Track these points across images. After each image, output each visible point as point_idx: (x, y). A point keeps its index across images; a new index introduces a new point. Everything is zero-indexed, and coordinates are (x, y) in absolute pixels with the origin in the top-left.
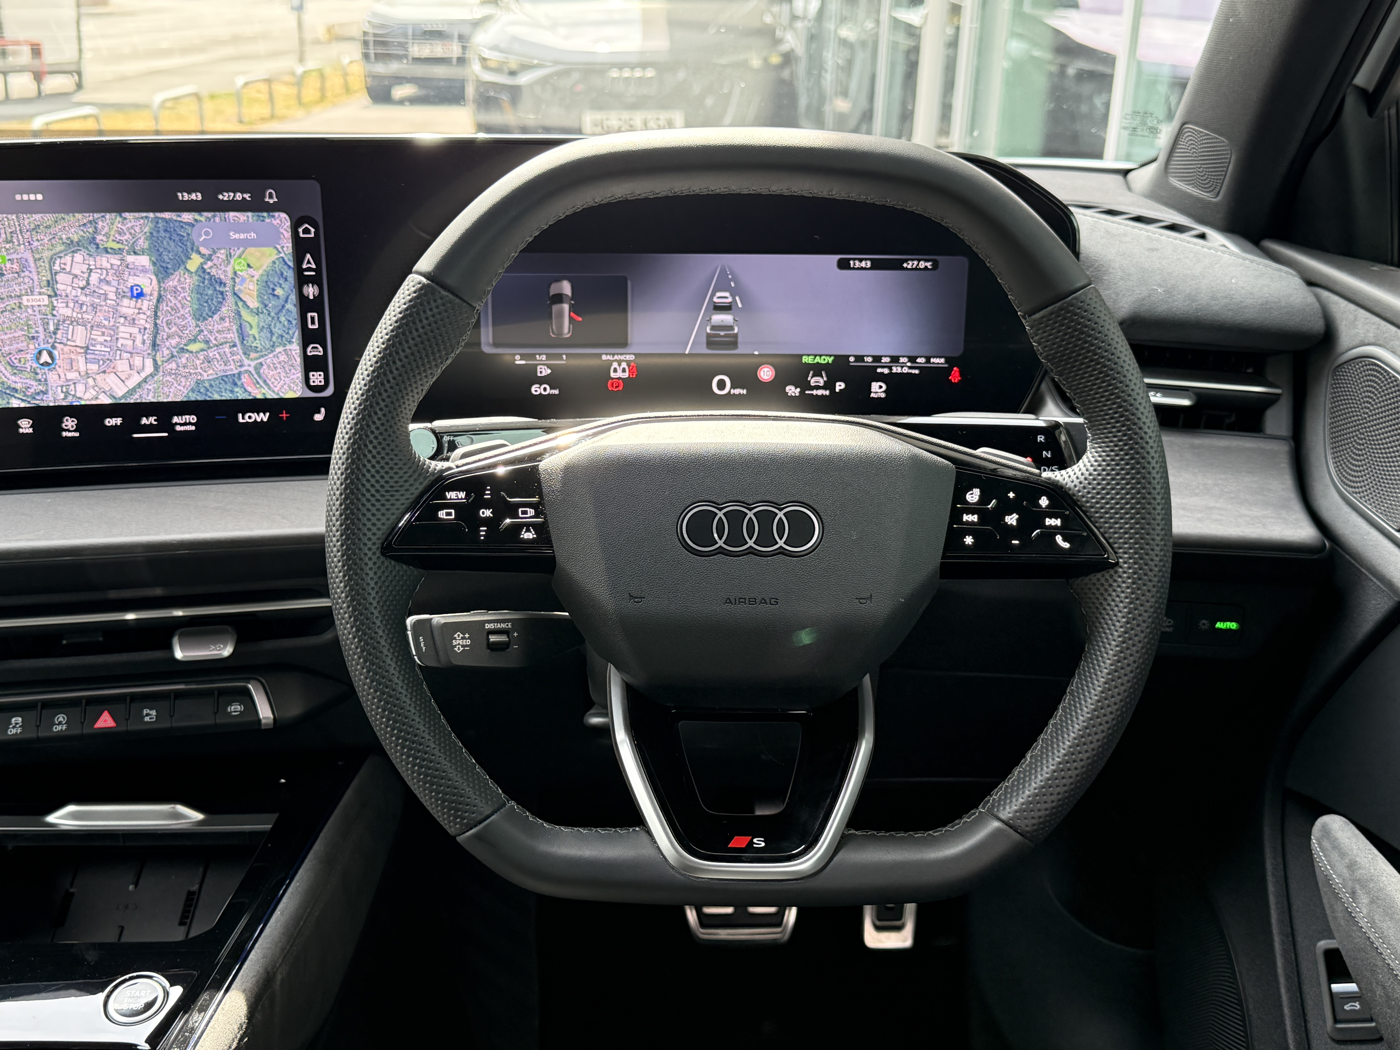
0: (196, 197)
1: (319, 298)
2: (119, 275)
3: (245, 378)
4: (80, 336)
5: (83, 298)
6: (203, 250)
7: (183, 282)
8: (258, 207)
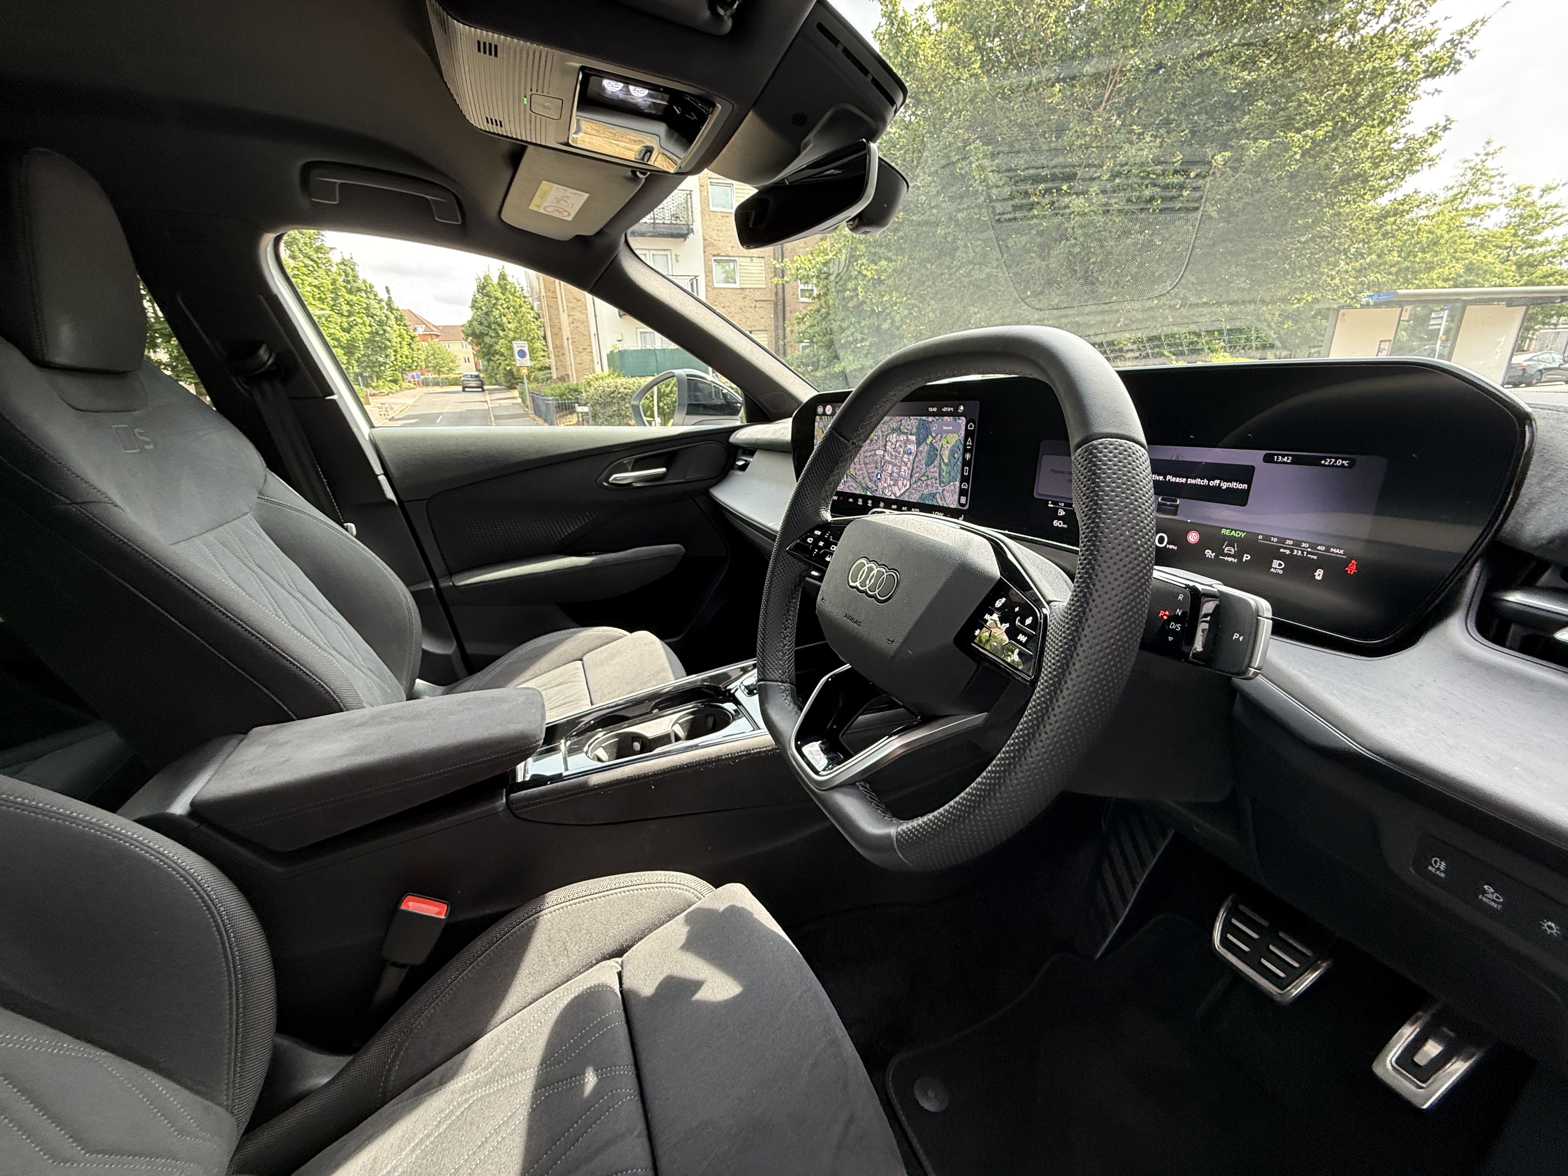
0: (935, 409)
1: (970, 460)
2: (905, 444)
3: (938, 496)
4: (890, 468)
5: (893, 453)
6: (934, 435)
7: (924, 448)
8: (955, 414)
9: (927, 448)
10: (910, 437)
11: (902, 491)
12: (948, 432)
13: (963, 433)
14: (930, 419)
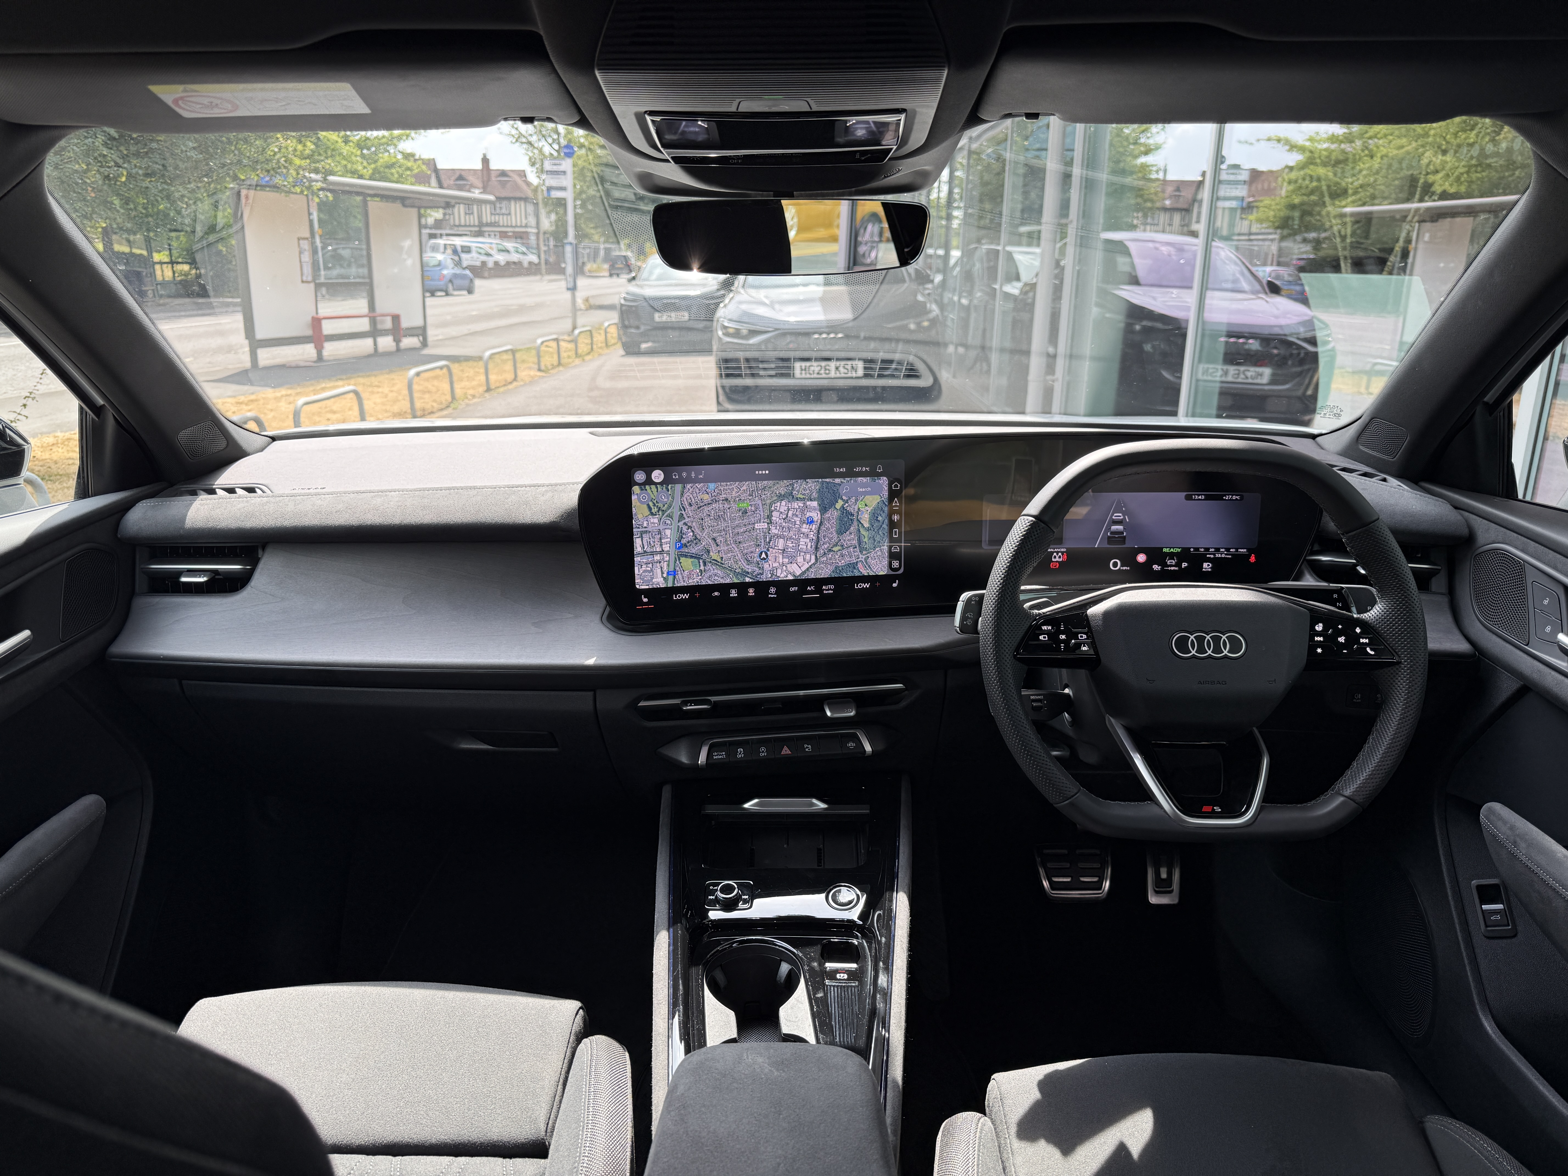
0: (843, 470)
1: (900, 521)
2: (802, 512)
3: (860, 565)
4: (781, 543)
5: (784, 524)
6: (844, 498)
7: (833, 514)
8: (873, 474)
9: (836, 514)
10: (808, 503)
11: (804, 569)
12: (865, 493)
13: (886, 494)
14: (837, 481)
